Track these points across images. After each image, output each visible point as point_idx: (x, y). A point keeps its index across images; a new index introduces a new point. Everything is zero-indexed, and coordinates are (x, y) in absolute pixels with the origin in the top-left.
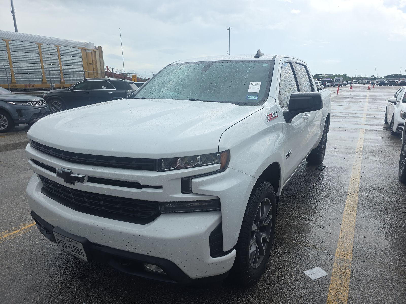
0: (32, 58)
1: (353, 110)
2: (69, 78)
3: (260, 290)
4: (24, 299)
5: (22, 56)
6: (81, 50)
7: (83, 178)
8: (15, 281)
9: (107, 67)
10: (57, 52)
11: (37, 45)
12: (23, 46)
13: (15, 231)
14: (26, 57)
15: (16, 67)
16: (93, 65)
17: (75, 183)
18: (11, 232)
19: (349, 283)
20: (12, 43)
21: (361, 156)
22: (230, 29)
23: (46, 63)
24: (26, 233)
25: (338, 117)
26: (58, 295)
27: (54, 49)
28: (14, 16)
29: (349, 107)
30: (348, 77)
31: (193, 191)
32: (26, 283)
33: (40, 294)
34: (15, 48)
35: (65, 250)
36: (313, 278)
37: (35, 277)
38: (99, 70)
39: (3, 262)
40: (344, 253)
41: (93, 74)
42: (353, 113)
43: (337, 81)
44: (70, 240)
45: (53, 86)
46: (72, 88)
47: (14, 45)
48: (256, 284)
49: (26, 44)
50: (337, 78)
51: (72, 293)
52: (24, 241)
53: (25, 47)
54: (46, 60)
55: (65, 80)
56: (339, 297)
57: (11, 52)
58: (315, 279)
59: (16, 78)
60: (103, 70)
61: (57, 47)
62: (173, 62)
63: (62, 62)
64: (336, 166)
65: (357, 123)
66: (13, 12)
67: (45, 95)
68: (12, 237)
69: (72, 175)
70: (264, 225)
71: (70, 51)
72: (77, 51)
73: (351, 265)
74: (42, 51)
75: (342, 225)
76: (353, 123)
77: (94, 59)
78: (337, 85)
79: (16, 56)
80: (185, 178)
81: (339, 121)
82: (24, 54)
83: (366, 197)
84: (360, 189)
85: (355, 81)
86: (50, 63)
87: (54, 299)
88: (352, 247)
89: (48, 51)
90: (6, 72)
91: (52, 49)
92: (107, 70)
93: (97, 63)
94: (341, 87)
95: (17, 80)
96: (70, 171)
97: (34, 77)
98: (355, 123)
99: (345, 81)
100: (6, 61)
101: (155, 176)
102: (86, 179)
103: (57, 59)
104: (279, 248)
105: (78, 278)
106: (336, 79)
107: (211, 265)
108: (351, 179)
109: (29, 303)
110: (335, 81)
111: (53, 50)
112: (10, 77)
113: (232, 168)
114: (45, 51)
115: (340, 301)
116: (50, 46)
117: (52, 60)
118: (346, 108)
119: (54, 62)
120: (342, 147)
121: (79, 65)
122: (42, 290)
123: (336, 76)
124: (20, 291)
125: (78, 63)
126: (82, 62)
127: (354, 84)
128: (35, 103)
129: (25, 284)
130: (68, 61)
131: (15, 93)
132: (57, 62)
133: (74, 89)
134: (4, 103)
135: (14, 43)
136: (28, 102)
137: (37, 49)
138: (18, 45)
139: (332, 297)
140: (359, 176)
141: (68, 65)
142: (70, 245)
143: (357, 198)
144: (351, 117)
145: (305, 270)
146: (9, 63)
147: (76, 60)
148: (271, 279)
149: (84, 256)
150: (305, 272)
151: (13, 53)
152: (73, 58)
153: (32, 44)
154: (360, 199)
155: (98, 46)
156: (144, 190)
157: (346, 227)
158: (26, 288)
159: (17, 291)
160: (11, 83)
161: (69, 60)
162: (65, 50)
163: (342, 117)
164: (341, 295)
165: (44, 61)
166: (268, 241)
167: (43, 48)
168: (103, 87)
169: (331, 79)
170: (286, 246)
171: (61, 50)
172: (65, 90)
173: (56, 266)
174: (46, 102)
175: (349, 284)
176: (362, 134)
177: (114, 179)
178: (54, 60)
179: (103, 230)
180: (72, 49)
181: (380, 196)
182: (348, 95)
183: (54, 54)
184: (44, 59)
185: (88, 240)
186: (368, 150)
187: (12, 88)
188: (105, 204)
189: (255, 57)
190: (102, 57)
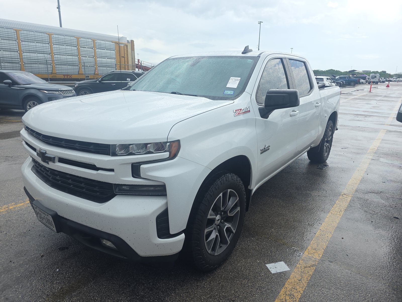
0: (71, 51)
1: (381, 109)
2: (102, 69)
3: (218, 277)
4: (11, 261)
5: (63, 49)
6: (114, 44)
7: (54, 158)
8: (7, 246)
9: (139, 60)
10: (93, 46)
11: (76, 39)
12: (63, 39)
13: (20, 204)
14: (66, 49)
15: (56, 58)
16: (124, 58)
17: (49, 162)
18: (16, 205)
19: (308, 280)
20: (54, 37)
21: (371, 157)
22: (261, 23)
23: (83, 56)
24: (29, 206)
25: (361, 115)
26: (38, 261)
27: (91, 42)
28: (59, 12)
29: (378, 106)
30: (388, 73)
31: (142, 175)
32: (16, 248)
33: (24, 258)
34: (56, 41)
35: (42, 222)
36: (273, 271)
37: (25, 244)
38: (130, 63)
39: (3, 229)
40: (314, 251)
41: (124, 67)
42: (380, 113)
43: (372, 78)
44: (44, 212)
45: (88, 77)
46: (100, 79)
47: (56, 38)
48: (216, 271)
49: (66, 38)
50: (373, 74)
51: (50, 261)
52: (25, 213)
53: (65, 41)
54: (83, 52)
55: (99, 72)
56: (293, 293)
57: (53, 45)
58: (275, 272)
59: (56, 69)
60: (134, 63)
61: (94, 41)
62: (169, 57)
63: (97, 55)
64: (340, 166)
65: (380, 123)
66: (59, 8)
67: (76, 85)
68: (16, 208)
69: (46, 155)
70: (229, 215)
71: (104, 44)
72: (111, 45)
73: (317, 264)
74: (80, 44)
75: (323, 224)
76: (376, 122)
77: (126, 52)
78: (373, 82)
79: (57, 48)
80: (135, 163)
81: (361, 120)
82: (64, 47)
83: (359, 199)
84: (356, 191)
85: (394, 79)
86: (86, 56)
87: (35, 264)
88: (325, 247)
89: (85, 45)
90: (47, 63)
91: (89, 42)
92: (138, 63)
93: (129, 56)
94: (377, 84)
95: (56, 71)
96: (44, 152)
97: (72, 68)
98: (379, 123)
99: (383, 78)
100: (48, 53)
101: (108, 160)
102: (57, 160)
103: (93, 52)
104: (250, 240)
105: (59, 249)
106: (372, 76)
107: (158, 245)
108: (350, 180)
109: (13, 265)
110: (370, 78)
111: (90, 44)
112: (51, 67)
113: (181, 157)
114: (82, 44)
115: (292, 296)
116: (87, 40)
117: (88, 53)
118: (374, 107)
119: (90, 54)
120: (354, 147)
121: (112, 58)
122: (27, 256)
123: (373, 72)
124: (9, 254)
125: (111, 56)
126: (115, 55)
127: (394, 81)
128: (65, 92)
129: (14, 249)
130: (102, 54)
131: (49, 83)
132: (93, 55)
133: (102, 80)
134: (38, 91)
135: (56, 37)
136: (58, 91)
137: (76, 43)
138: (59, 39)
139: (286, 291)
140: (361, 178)
141: (102, 57)
142: (44, 216)
143: (349, 199)
144: (376, 116)
145: (268, 264)
146: (51, 55)
147: (110, 53)
148: (231, 268)
149: (54, 228)
150: (267, 265)
151: (55, 46)
152: (107, 51)
153: (72, 38)
154: (352, 201)
155: (131, 40)
156: (100, 172)
157: (326, 226)
158: (15, 252)
159: (7, 255)
160: (52, 73)
161: (104, 53)
162: (101, 44)
163: (366, 116)
164: (295, 291)
165: (81, 54)
166: (234, 231)
167: (81, 41)
168: (128, 79)
169: (367, 76)
170: (258, 240)
171: (97, 44)
172: (94, 81)
173: (44, 237)
174: (74, 92)
175: (307, 282)
176: (381, 135)
177: (77, 161)
178: (90, 53)
179: (67, 205)
180: (107, 42)
181: (376, 199)
182: (382, 93)
183: (90, 47)
184: (81, 52)
185: (57, 214)
186: (382, 151)
187: (52, 78)
188: (72, 183)
189: (243, 53)
190: (134, 50)
